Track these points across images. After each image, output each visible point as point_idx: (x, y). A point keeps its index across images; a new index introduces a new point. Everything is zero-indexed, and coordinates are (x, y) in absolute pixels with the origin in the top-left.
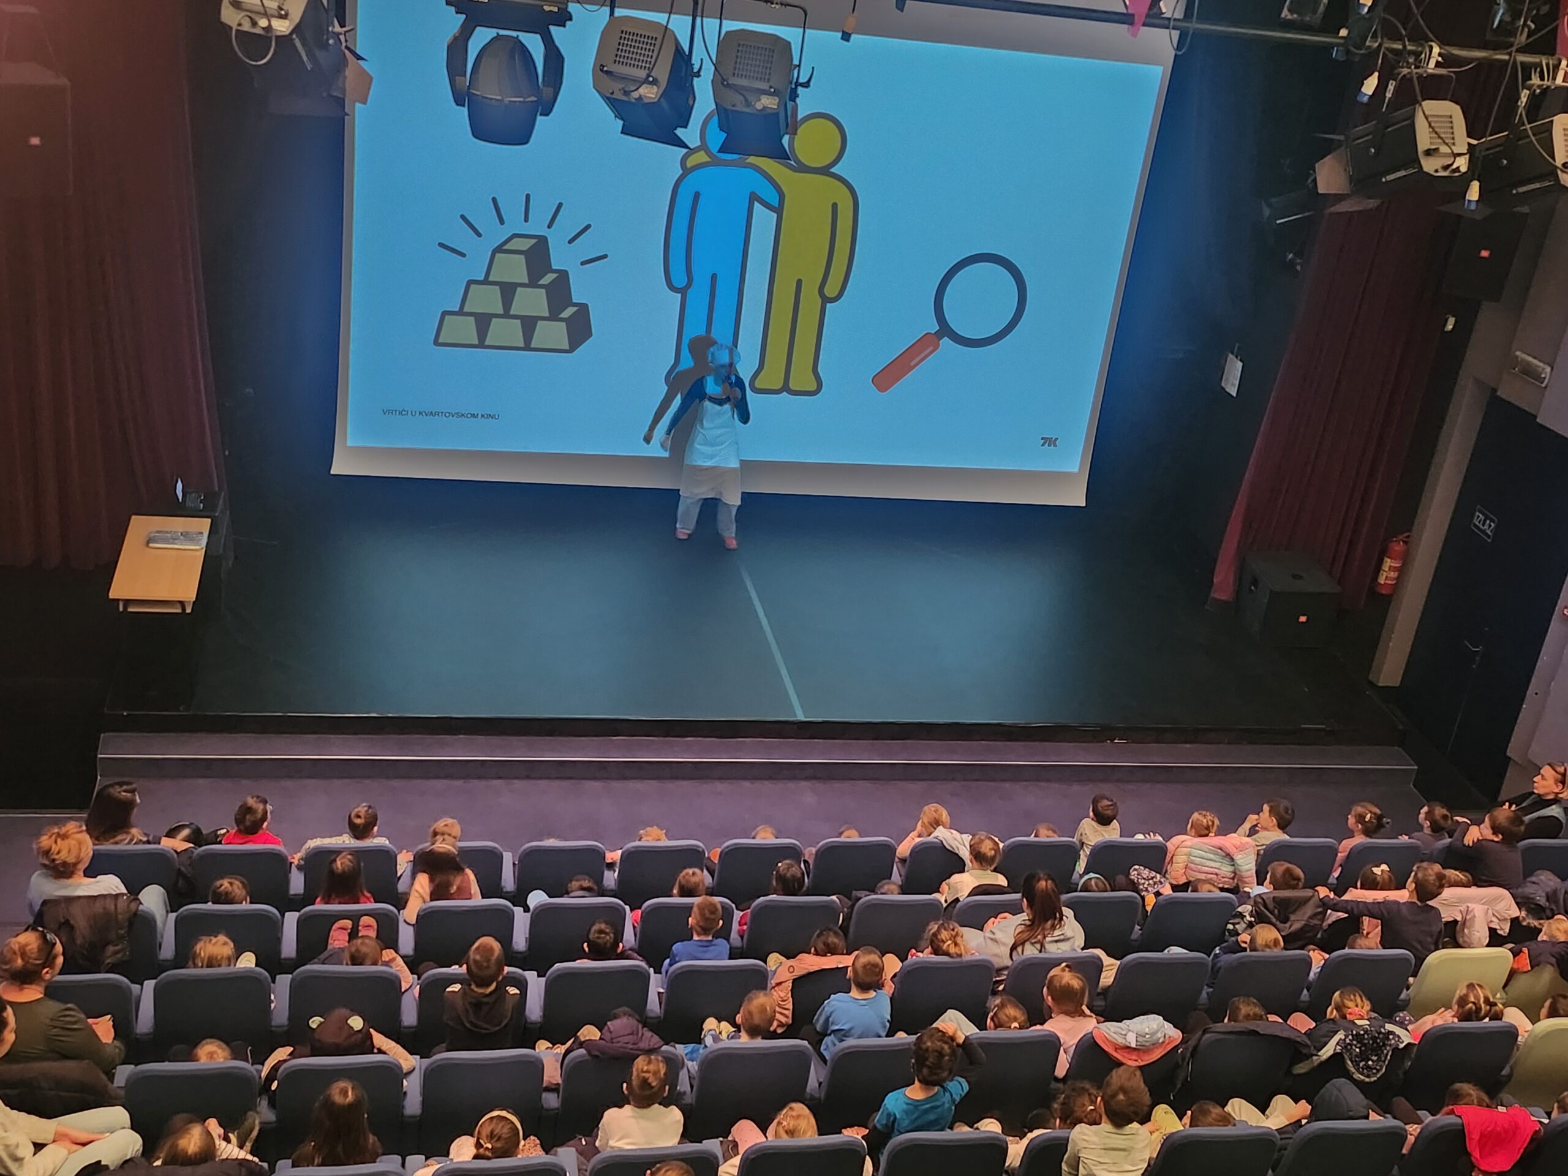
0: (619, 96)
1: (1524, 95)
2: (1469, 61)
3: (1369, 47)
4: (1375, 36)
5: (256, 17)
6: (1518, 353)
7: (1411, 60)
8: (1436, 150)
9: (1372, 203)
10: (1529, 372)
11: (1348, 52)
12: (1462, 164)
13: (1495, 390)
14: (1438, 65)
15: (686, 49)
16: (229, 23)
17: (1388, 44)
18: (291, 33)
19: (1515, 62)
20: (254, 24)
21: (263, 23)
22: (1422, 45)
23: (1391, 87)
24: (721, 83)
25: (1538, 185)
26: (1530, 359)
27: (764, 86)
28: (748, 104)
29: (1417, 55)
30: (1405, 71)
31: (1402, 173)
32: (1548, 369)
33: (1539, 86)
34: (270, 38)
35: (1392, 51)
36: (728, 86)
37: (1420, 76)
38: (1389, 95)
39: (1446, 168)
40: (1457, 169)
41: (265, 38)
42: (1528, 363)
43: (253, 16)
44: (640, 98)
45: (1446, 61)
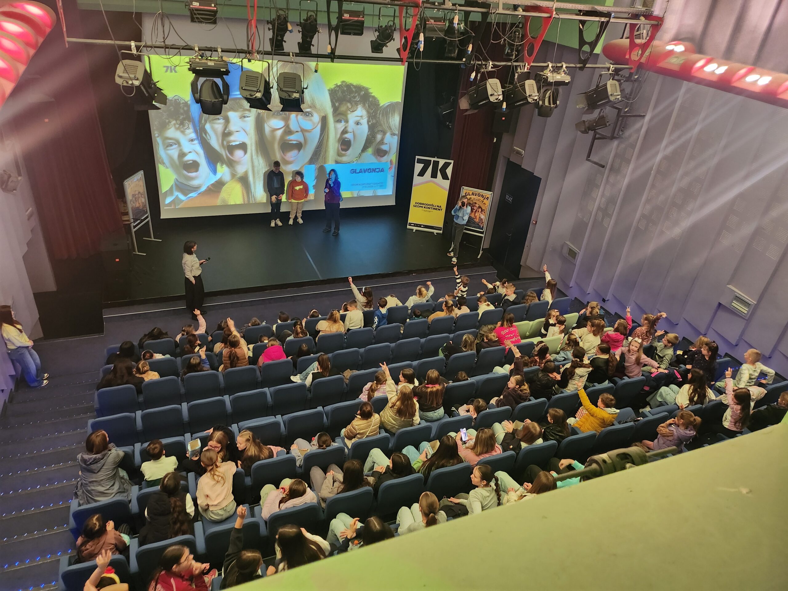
0: (249, 97)
1: (516, 75)
2: (500, 66)
3: (472, 64)
4: (473, 60)
5: (128, 80)
6: (515, 147)
7: (484, 67)
8: (494, 94)
9: (476, 111)
10: (518, 153)
11: (466, 66)
12: (501, 98)
13: (509, 159)
14: (492, 68)
15: (268, 81)
16: (119, 83)
17: (477, 62)
18: (140, 85)
19: (513, 66)
20: (127, 83)
21: (130, 82)
22: (486, 62)
23: (479, 75)
24: (280, 90)
25: (522, 102)
26: (519, 149)
27: (294, 90)
28: (290, 96)
29: (486, 65)
30: (483, 70)
31: (484, 102)
32: (523, 152)
33: (521, 72)
34: (133, 87)
35: (478, 64)
36: (283, 91)
37: (487, 72)
38: (478, 78)
39: (496, 99)
40: (500, 100)
41: (132, 87)
42: (518, 150)
43: (127, 80)
44: (256, 97)
45: (494, 66)
